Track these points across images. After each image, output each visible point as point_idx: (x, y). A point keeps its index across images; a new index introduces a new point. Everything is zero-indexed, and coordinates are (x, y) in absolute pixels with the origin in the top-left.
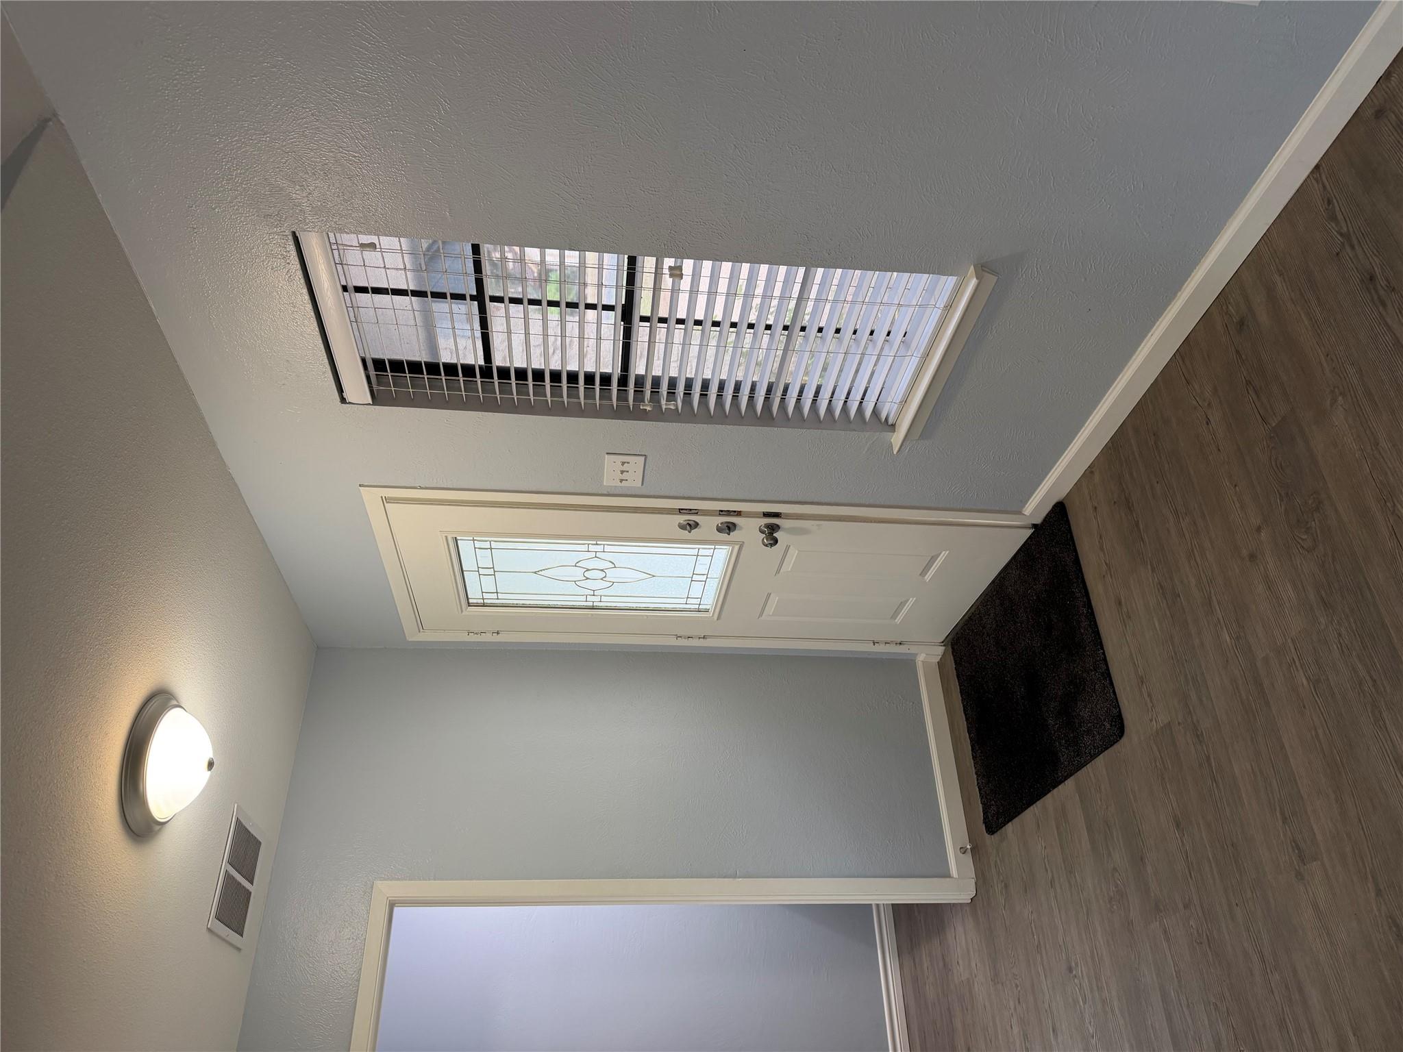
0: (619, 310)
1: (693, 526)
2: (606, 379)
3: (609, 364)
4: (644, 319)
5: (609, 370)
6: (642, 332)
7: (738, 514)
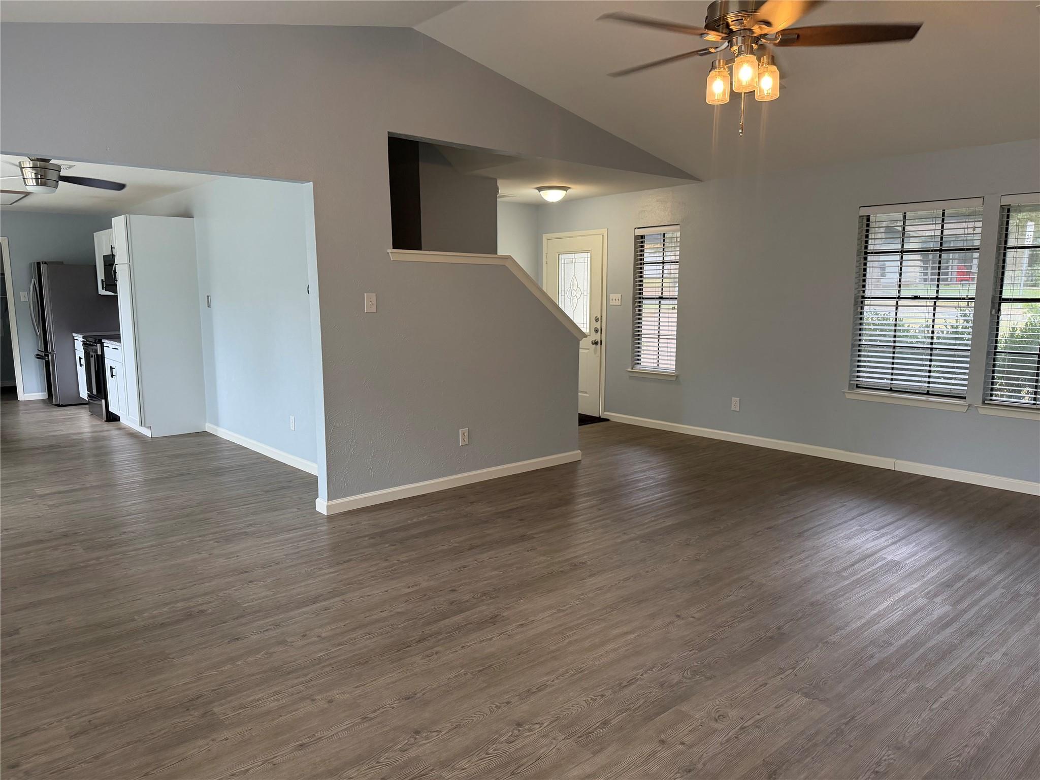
0: (662, 296)
1: (597, 320)
2: (641, 294)
3: (645, 294)
4: (660, 302)
5: (644, 294)
6: (657, 302)
7: (601, 333)
